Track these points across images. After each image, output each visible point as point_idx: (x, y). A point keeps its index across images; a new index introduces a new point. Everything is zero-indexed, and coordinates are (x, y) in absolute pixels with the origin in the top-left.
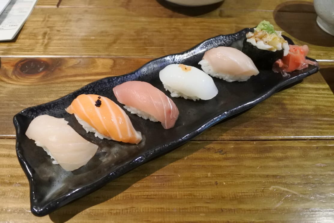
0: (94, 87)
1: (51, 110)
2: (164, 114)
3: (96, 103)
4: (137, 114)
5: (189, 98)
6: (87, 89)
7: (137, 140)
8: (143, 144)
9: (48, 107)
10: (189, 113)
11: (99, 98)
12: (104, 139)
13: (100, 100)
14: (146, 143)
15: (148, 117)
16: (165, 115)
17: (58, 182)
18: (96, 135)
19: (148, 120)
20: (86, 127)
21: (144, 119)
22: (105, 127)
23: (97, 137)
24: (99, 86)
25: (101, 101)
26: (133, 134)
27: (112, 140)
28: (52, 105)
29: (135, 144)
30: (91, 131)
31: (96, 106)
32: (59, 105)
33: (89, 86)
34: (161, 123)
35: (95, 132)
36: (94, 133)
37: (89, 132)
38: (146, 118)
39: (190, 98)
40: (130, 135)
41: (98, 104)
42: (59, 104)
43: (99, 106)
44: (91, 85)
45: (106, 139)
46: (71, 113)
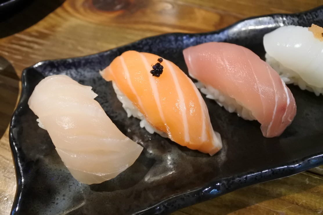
0: (152, 44)
1: (79, 70)
2: (273, 110)
3: (152, 69)
4: (218, 100)
5: (307, 89)
6: (141, 46)
7: (213, 148)
8: (223, 157)
9: (77, 64)
10: (307, 114)
11: (160, 60)
12: (155, 134)
13: (161, 64)
14: (227, 156)
15: (236, 110)
16: (274, 113)
17: (62, 198)
18: (142, 125)
19: (235, 114)
20: (128, 108)
21: (227, 112)
22: (162, 115)
23: (144, 128)
24: (160, 44)
25: (162, 67)
26: (210, 137)
27: (168, 140)
28: (83, 62)
29: (208, 155)
30: (135, 116)
31: (152, 75)
32: (93, 64)
33: (144, 42)
34: (259, 125)
35: (141, 118)
36: (140, 120)
37: (132, 117)
38: (230, 110)
39: (311, 89)
40: (203, 138)
41: (157, 71)
42: (94, 62)
43: (158, 76)
44: (149, 41)
45: (159, 135)
46: (108, 80)
